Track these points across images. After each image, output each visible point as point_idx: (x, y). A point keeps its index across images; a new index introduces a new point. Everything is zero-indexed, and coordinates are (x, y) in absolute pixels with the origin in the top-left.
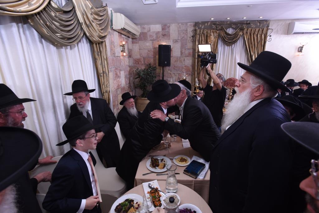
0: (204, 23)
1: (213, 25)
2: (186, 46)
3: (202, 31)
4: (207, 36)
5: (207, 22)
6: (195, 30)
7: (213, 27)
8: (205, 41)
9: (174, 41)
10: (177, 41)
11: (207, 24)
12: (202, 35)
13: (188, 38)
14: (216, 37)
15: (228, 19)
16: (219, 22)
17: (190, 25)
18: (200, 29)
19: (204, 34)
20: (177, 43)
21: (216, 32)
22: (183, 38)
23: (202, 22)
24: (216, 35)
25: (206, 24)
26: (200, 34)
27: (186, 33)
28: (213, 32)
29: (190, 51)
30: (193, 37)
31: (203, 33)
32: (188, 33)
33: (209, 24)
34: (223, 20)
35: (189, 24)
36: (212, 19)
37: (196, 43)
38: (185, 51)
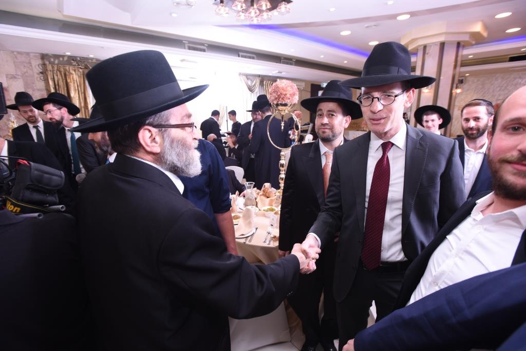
0: (57, 57)
1: (72, 61)
2: (34, 85)
3: (56, 68)
4: (65, 75)
5: (63, 56)
6: (44, 64)
7: (74, 64)
8: (64, 81)
9: (9, 77)
10: (15, 78)
11: (63, 59)
12: (57, 72)
13: (36, 75)
14: (81, 77)
15: (91, 56)
16: (80, 59)
17: (35, 56)
18: (52, 64)
19: (60, 72)
20: (15, 80)
21: (78, 70)
22: (26, 74)
23: (53, 55)
24: (79, 74)
25: (61, 59)
26: (53, 71)
27: (31, 67)
28: (75, 71)
29: (42, 93)
30: (41, 73)
31: (57, 70)
32: (33, 66)
33: (66, 59)
34: (86, 56)
35: (32, 54)
36: (68, 54)
37: (48, 82)
38: (34, 92)
